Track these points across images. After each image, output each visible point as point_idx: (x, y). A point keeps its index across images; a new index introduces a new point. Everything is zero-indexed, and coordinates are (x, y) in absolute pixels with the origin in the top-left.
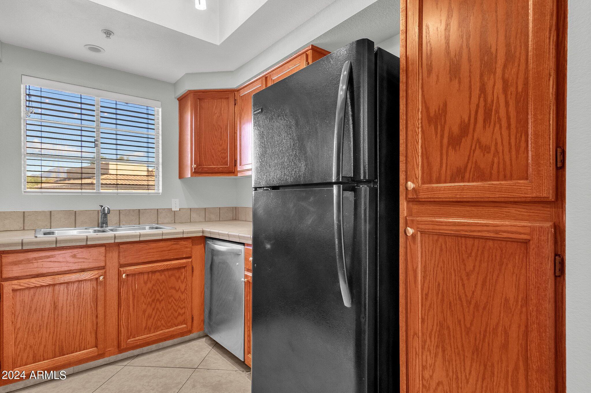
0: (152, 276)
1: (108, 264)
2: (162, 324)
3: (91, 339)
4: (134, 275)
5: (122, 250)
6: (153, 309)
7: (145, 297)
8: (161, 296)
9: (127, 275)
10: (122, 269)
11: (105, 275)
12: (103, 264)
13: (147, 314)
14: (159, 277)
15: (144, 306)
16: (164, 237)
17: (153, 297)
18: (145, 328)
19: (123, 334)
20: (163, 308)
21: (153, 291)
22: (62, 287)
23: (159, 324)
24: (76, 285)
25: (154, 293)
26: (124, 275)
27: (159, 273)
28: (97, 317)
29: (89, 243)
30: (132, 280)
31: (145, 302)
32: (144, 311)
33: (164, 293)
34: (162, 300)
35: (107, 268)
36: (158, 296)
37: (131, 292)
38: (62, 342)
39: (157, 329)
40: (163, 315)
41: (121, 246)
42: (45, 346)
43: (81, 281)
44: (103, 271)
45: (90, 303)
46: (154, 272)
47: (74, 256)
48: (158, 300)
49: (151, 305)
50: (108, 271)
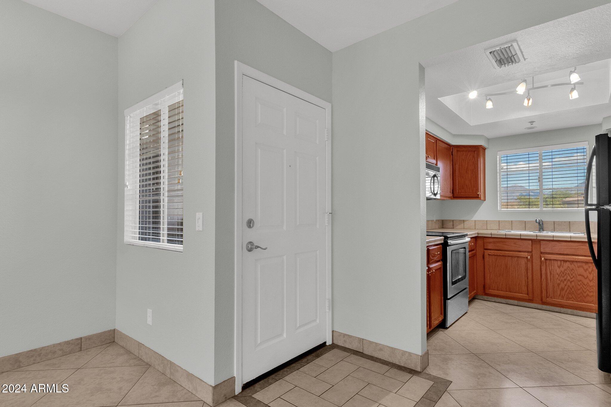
0: (564, 263)
1: (534, 250)
2: (573, 297)
3: (524, 289)
4: (550, 260)
5: (542, 244)
6: (565, 285)
7: (559, 276)
8: (571, 278)
9: (546, 260)
10: (542, 255)
11: (532, 256)
12: (530, 250)
13: (560, 287)
14: (570, 266)
15: (558, 282)
16: (572, 240)
17: (565, 277)
18: (560, 295)
19: (544, 293)
20: (573, 286)
21: (565, 273)
22: (509, 258)
23: (570, 296)
24: (516, 258)
25: (565, 275)
26: (543, 259)
27: (569, 263)
28: (528, 278)
29: (522, 237)
30: (549, 264)
31: (559, 278)
32: (559, 285)
33: (574, 277)
34: (572, 281)
35: (533, 253)
36: (569, 278)
37: (548, 269)
38: (510, 285)
39: (568, 299)
40: (573, 292)
41: (541, 242)
42: (502, 285)
43: (519, 257)
44: (531, 254)
45: (524, 270)
46: (565, 261)
47: (515, 243)
48: (569, 280)
49: (563, 282)
50: (533, 255)
